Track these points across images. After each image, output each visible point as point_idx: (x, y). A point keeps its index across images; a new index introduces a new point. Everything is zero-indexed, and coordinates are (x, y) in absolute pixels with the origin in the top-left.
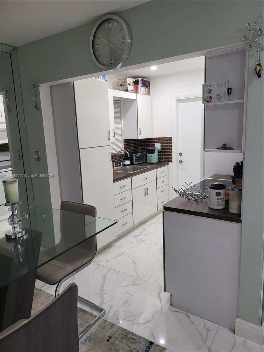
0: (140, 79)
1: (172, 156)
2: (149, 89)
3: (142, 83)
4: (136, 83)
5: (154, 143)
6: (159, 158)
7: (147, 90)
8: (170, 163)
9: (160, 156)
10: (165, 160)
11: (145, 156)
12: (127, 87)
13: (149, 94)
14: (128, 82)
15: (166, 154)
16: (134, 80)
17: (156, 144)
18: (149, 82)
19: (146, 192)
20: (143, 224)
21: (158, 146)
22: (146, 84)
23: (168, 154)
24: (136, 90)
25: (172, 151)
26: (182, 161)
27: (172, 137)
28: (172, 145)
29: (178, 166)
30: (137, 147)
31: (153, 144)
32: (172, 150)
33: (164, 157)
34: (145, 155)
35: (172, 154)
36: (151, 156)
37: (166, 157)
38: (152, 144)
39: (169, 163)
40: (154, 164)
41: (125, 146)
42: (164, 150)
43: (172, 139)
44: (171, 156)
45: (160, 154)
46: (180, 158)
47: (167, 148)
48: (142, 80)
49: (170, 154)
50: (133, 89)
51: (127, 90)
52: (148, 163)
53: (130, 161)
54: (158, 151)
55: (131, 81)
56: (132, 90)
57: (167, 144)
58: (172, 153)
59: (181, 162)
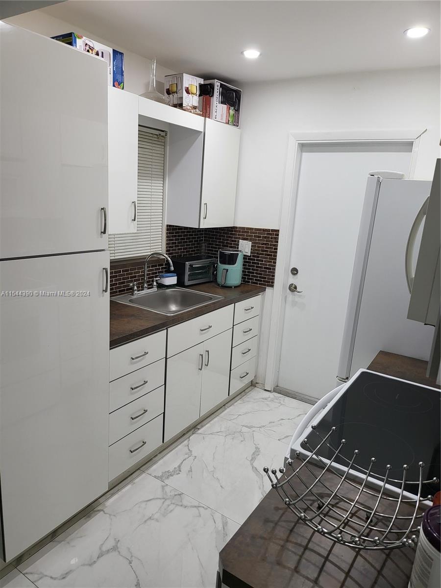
0: (217, 84)
1: (274, 273)
2: (237, 110)
3: (223, 94)
4: (206, 91)
5: (236, 238)
6: (244, 275)
7: (232, 112)
8: (268, 290)
9: (247, 269)
10: (258, 280)
11: (214, 266)
12: (182, 97)
13: (235, 121)
14: (186, 84)
15: (261, 267)
16: (202, 81)
17: (240, 240)
18: (238, 94)
19: (204, 361)
20: (191, 432)
21: (245, 247)
22: (232, 98)
23: (265, 268)
24: (205, 110)
25: (275, 263)
26: (296, 288)
27: (279, 230)
28: (277, 249)
29: (286, 297)
30: (198, 244)
31: (235, 241)
32: (276, 259)
33: (256, 273)
34: (214, 264)
35: (274, 269)
36: (227, 270)
37: (261, 274)
38: (233, 241)
39: (267, 287)
40: (231, 287)
41: (170, 240)
42: (258, 257)
43: (278, 235)
44: (271, 272)
45: (249, 266)
46: (292, 280)
47: (266, 255)
48: (221, 85)
49: (270, 269)
50: (196, 104)
51: (180, 106)
52: (219, 285)
53: (176, 277)
54: (244, 258)
55: (192, 82)
56: (195, 108)
57: (266, 244)
58: (275, 266)
59: (293, 288)
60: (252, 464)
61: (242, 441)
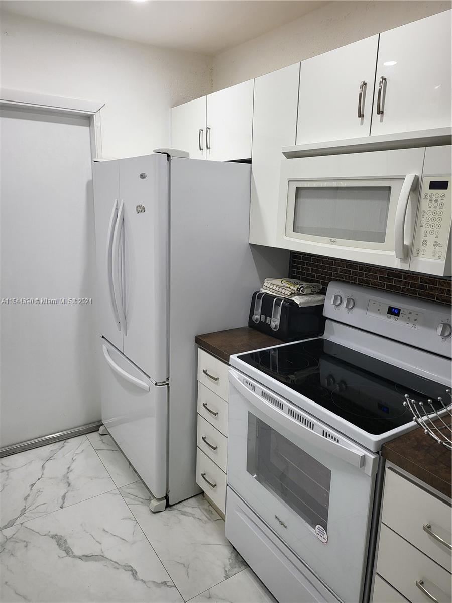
60: (75, 557)
61: (26, 546)
